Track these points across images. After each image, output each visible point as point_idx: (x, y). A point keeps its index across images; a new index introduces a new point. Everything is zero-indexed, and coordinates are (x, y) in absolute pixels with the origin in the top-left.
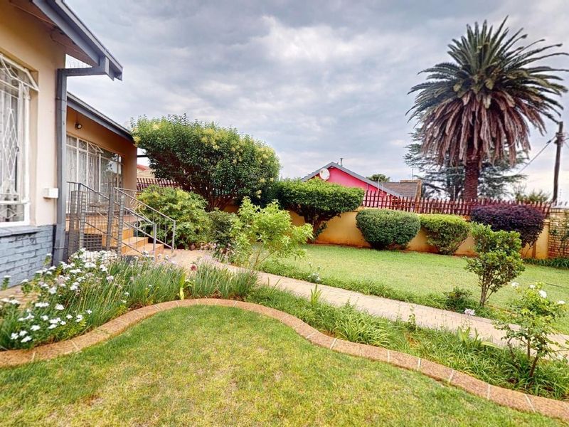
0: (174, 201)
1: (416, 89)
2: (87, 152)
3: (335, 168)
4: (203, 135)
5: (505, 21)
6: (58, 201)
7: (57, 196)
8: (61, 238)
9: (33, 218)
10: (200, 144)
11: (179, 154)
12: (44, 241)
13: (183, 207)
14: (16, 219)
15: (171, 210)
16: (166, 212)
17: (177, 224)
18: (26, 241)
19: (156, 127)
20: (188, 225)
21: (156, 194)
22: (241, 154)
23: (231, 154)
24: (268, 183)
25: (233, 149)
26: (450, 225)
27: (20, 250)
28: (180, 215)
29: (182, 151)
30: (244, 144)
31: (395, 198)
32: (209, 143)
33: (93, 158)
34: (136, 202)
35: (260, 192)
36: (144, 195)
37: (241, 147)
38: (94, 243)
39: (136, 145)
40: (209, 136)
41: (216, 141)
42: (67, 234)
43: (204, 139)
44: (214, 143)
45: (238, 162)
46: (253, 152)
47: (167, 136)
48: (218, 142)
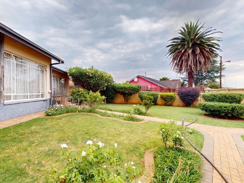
0: (79, 92)
1: (168, 46)
2: (55, 79)
3: (139, 77)
4: (87, 72)
5: (198, 21)
6: (51, 93)
7: (50, 92)
8: (52, 101)
9: (46, 97)
10: (86, 75)
11: (80, 78)
12: (48, 102)
13: (82, 93)
14: (43, 97)
15: (78, 94)
16: (77, 95)
17: (80, 98)
18: (45, 102)
19: (74, 71)
20: (83, 98)
21: (74, 90)
22: (99, 77)
23: (96, 77)
24: (108, 86)
25: (96, 76)
26: (168, 96)
27: (44, 104)
28: (81, 96)
29: (81, 77)
30: (100, 74)
31: (161, 87)
32: (89, 74)
33: (57, 80)
34: (68, 92)
35: (105, 88)
36: (71, 90)
37: (99, 75)
38: (59, 103)
39: (68, 76)
40: (89, 72)
41: (91, 73)
42: (53, 101)
43: (87, 74)
44: (90, 74)
45: (98, 79)
46: (102, 76)
47: (77, 73)
48: (92, 74)
